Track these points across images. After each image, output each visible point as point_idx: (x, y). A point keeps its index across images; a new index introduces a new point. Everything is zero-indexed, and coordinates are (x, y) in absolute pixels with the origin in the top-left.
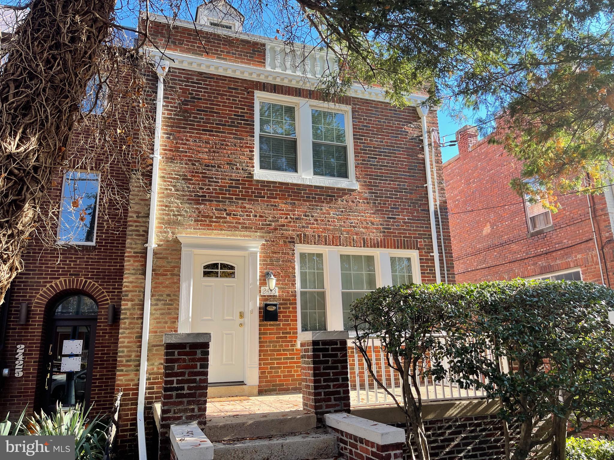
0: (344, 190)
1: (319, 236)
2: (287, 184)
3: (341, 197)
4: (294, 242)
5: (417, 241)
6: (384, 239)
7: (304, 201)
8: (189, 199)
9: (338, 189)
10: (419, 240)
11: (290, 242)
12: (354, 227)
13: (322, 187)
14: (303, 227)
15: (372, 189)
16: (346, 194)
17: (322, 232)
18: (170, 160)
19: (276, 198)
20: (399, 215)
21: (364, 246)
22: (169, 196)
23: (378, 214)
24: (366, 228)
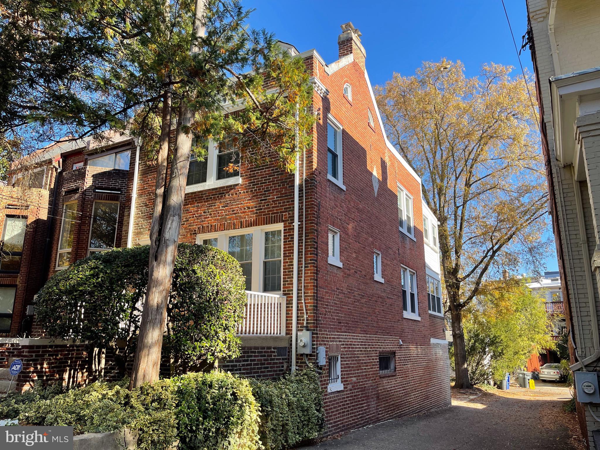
0: (231, 186)
1: (211, 226)
2: (195, 193)
3: (228, 192)
4: (195, 233)
5: (282, 215)
6: (256, 219)
7: (205, 202)
8: (147, 218)
9: (227, 187)
10: (284, 214)
11: (194, 234)
12: (235, 214)
13: (217, 189)
14: (202, 221)
15: (251, 180)
16: (232, 189)
17: (213, 222)
18: (140, 195)
19: (188, 205)
20: (270, 196)
21: (241, 228)
22: (139, 217)
23: (254, 199)
24: (244, 212)
